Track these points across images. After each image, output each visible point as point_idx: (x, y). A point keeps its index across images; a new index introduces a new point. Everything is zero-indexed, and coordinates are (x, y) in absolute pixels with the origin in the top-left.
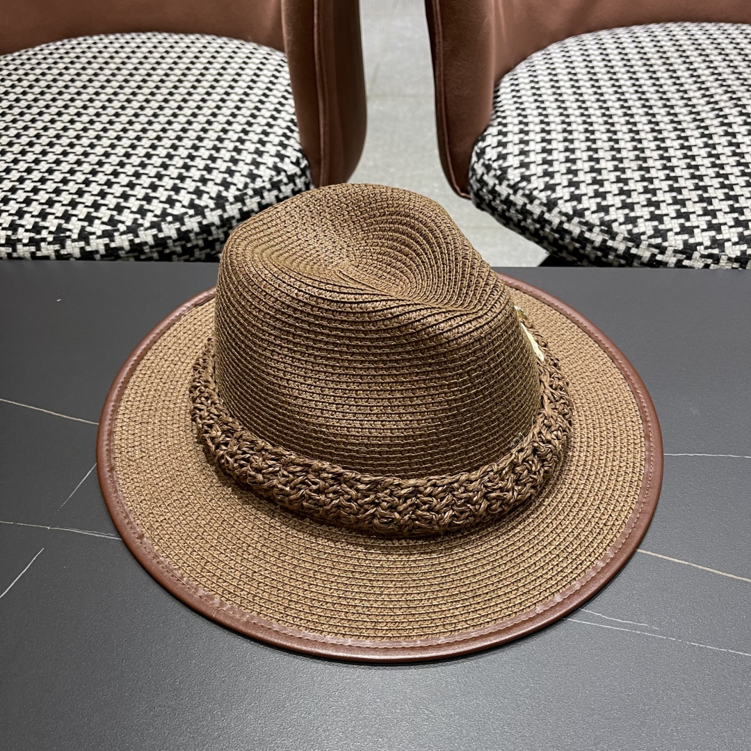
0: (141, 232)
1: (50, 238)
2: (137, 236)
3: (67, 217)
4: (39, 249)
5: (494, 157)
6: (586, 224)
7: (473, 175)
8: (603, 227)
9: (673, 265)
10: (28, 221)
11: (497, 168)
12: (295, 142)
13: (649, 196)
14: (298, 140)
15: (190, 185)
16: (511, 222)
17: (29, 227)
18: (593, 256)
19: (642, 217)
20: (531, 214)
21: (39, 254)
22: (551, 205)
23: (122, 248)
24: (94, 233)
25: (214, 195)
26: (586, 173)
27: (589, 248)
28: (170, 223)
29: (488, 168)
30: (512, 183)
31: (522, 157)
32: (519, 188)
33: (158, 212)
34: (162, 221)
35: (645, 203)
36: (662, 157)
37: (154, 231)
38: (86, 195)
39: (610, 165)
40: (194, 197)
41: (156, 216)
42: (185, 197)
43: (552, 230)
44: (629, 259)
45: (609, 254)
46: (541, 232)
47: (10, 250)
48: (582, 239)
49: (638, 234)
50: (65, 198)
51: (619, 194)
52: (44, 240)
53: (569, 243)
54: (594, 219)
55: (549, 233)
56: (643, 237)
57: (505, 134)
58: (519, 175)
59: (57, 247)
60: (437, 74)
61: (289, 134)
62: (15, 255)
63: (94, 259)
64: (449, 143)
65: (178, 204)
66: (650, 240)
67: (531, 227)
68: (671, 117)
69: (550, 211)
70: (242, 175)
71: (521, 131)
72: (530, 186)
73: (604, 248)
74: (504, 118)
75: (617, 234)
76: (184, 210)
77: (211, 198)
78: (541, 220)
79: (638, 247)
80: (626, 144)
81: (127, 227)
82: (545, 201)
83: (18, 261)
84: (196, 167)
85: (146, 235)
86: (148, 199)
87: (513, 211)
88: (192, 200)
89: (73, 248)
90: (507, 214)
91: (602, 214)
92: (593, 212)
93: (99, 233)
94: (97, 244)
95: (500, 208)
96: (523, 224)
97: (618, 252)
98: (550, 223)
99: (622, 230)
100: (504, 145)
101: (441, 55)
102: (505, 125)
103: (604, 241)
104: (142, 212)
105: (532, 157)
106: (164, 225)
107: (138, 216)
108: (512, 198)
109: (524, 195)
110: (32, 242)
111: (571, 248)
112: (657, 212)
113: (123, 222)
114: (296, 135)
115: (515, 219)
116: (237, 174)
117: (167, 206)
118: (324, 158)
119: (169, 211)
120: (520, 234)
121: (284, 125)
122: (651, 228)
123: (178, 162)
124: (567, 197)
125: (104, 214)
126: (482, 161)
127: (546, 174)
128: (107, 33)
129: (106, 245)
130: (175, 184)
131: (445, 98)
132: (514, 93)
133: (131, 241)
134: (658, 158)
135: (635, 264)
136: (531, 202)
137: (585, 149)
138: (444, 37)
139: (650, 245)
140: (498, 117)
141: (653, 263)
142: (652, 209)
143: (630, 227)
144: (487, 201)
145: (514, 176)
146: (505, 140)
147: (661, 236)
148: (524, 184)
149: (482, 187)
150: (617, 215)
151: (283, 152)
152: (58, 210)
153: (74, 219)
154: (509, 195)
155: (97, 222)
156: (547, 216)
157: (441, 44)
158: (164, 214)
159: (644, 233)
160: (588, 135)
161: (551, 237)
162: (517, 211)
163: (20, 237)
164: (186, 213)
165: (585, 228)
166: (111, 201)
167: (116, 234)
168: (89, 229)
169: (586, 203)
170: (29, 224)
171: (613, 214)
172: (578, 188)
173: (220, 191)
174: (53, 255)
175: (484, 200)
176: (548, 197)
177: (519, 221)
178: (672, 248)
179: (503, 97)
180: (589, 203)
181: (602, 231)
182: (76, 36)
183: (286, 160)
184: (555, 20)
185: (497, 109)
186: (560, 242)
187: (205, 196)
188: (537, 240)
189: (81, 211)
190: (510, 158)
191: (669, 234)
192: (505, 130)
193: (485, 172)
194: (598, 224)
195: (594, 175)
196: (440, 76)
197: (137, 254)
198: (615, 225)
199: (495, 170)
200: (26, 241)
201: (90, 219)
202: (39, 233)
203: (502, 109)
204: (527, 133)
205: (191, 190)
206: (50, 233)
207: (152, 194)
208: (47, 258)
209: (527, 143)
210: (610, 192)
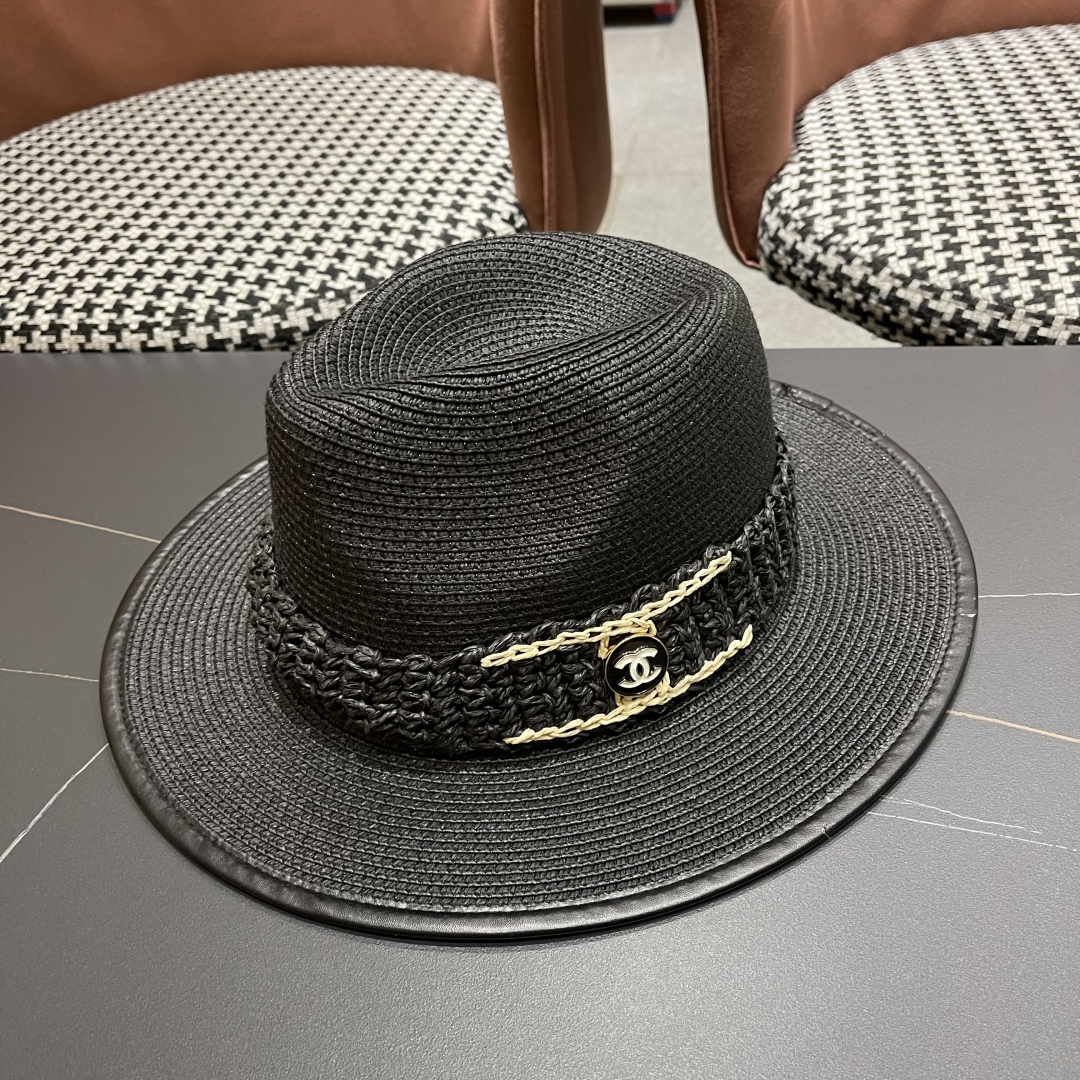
0: (291, 312)
1: (167, 322)
2: (285, 318)
3: (190, 294)
4: (151, 337)
5: (795, 203)
6: (931, 288)
7: (764, 232)
8: (956, 292)
9: (1064, 343)
10: (138, 301)
11: (798, 218)
12: (508, 193)
13: (1026, 245)
14: (513, 190)
15: (359, 250)
16: (820, 296)
17: (140, 308)
18: (941, 336)
19: (1016, 275)
20: (849, 279)
21: (151, 344)
22: (878, 264)
23: (263, 336)
24: (225, 315)
25: (393, 263)
26: (931, 218)
27: (935, 323)
28: (331, 300)
29: (786, 219)
30: (820, 237)
31: (835, 202)
32: (831, 244)
33: (315, 286)
34: (320, 297)
35: (1020, 256)
36: (1046, 194)
37: (309, 312)
38: (218, 266)
39: (968, 207)
40: (365, 265)
41: (311, 291)
42: (352, 267)
43: (880, 300)
44: (996, 335)
45: (965, 331)
46: (864, 305)
47: (112, 339)
48: (926, 313)
49: (1009, 298)
50: (189, 271)
51: (981, 245)
52: (158, 324)
53: (906, 319)
54: (941, 282)
55: (877, 306)
56: (1017, 304)
57: (810, 173)
58: (831, 226)
59: (176, 334)
60: (711, 86)
61: (500, 182)
62: (119, 346)
63: (224, 350)
64: (729, 187)
65: (342, 276)
66: (1028, 307)
67: (850, 300)
68: (1060, 142)
69: (876, 273)
70: (433, 237)
71: (835, 167)
72: (847, 241)
73: (959, 324)
74: (810, 151)
75: (977, 300)
76: (350, 283)
77: (389, 267)
78: (865, 288)
79: (1009, 317)
80: (991, 179)
81: (273, 306)
82: (869, 259)
83: (123, 355)
84: (368, 226)
85: (298, 318)
86: (301, 269)
87: (822, 277)
88: (362, 270)
89: (197, 335)
90: (814, 283)
91: (955, 274)
92: (942, 272)
93: (233, 314)
94: (231, 330)
95: (803, 276)
96: (836, 296)
97: (980, 328)
98: (877, 291)
99: (985, 295)
100: (809, 187)
101: (717, 58)
102: (811, 161)
103: (959, 312)
104: (293, 286)
105: (850, 201)
106: (322, 304)
107: (287, 291)
108: (821, 259)
109: (838, 253)
110: (145, 328)
111: (909, 326)
112: (1039, 267)
113: (266, 300)
114: (510, 184)
115: (826, 290)
116: (426, 236)
117: (327, 278)
118: (549, 212)
119: (331, 284)
120: (834, 312)
121: (494, 171)
122: (1029, 290)
123: (344, 221)
124: (902, 252)
125: (241, 289)
126: (776, 210)
127: (871, 222)
128: (255, 70)
129: (243, 332)
130: (339, 250)
131: (723, 122)
132: (825, 121)
133: (277, 326)
134: (1039, 194)
135: (1006, 344)
136: (849, 262)
137: (930, 186)
138: (720, 33)
139: (1029, 315)
140: (800, 151)
141: (1033, 339)
142: (1031, 263)
143: (997, 289)
144: (785, 268)
145: (823, 228)
146: (810, 180)
147: (1045, 301)
148: (838, 238)
149: (777, 247)
150: (977, 273)
151: (491, 206)
152: (179, 285)
153: (199, 296)
154: (816, 254)
155: (230, 300)
156: (872, 281)
157: (716, 41)
158: (323, 289)
159: (1018, 298)
160: (934, 168)
161: (879, 313)
162: (828, 277)
163: (127, 321)
164: (354, 287)
165: (929, 295)
166: (251, 272)
167: (256, 315)
168: (219, 309)
169: (930, 259)
170: (140, 303)
171: (971, 272)
172: (918, 239)
173: (401, 259)
174: (170, 346)
175: (780, 266)
176: (874, 254)
177: (832, 292)
178: (1063, 317)
179: (808, 126)
180: (935, 259)
181: (954, 297)
182: (213, 75)
183: (496, 217)
184: (886, 22)
185: (799, 142)
186: (893, 318)
187: (381, 265)
188: (858, 318)
189: (210, 286)
190: (818, 204)
191: (1058, 297)
192: (810, 166)
193: (781, 224)
194: (949, 287)
195: (943, 220)
196: (714, 89)
197: (284, 344)
198: (974, 290)
199: (796, 221)
200: (134, 326)
201: (221, 296)
202: (151, 315)
203: (806, 141)
204: (843, 169)
205: (362, 256)
206: (168, 315)
207: (308, 263)
208: (161, 349)
209: (842, 182)
210: (967, 243)
